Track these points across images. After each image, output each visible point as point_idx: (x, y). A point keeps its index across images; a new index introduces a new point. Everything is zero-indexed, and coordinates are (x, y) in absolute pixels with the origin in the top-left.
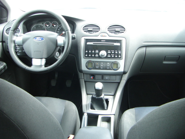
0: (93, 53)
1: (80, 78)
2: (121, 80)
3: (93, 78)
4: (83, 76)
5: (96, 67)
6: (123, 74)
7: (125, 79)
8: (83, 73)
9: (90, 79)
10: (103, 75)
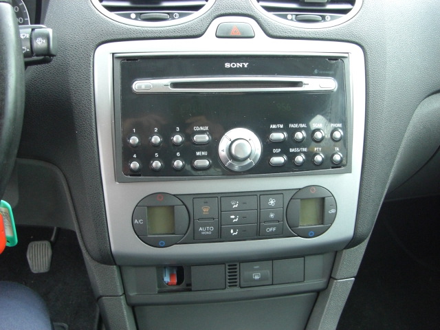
0: (176, 145)
1: (101, 292)
2: (331, 278)
3: (175, 281)
4: (118, 283)
5: (201, 229)
6: (345, 248)
7: (355, 271)
8: (116, 264)
9: (160, 292)
10: (236, 265)
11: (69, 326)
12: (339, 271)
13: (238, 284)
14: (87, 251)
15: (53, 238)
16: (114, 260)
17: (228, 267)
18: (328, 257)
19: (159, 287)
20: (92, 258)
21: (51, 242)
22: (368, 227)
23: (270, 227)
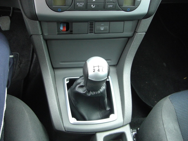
1: (32, 33)
2: (135, 32)
3: (65, 29)
4: (39, 29)
5: (78, 4)
6: (143, 19)
7: (146, 30)
8: (38, 20)
9: (58, 34)
10: (93, 23)
11: (20, 54)
12: (139, 29)
13: (94, 31)
14: (25, 14)
15: (10, 15)
16: (37, 18)
17: (89, 24)
18: (135, 23)
19: (58, 32)
20: (27, 17)
21: (10, 17)
22: (154, 9)
23: (110, 5)
